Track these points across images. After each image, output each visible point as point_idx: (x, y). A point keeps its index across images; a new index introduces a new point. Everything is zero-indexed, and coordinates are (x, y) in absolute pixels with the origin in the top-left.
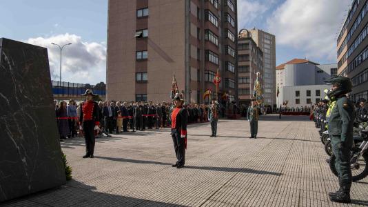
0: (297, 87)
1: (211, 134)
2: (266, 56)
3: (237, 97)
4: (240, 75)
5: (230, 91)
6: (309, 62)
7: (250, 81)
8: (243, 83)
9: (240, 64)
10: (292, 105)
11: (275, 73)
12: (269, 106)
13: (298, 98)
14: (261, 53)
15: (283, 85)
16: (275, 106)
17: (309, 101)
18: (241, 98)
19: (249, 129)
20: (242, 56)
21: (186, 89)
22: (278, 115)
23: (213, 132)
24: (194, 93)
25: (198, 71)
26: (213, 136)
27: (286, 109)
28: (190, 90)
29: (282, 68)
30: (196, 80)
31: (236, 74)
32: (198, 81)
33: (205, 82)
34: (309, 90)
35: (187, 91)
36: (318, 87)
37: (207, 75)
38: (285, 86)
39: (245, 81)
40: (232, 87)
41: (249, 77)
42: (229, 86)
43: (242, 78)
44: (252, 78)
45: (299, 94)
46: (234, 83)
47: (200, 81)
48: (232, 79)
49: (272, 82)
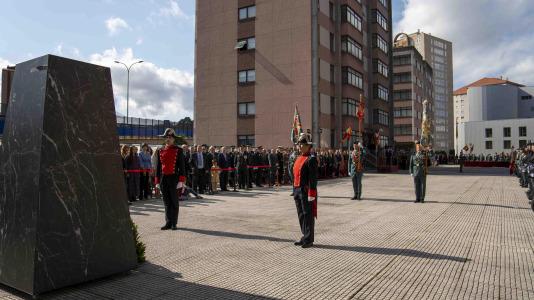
0: (487, 122)
1: (353, 196)
2: (437, 74)
3: (392, 138)
4: (396, 105)
5: (381, 130)
6: (508, 82)
7: (413, 113)
8: (401, 117)
9: (396, 87)
10: (480, 151)
11: (452, 101)
12: (443, 152)
13: (488, 139)
14: (429, 69)
15: (463, 120)
16: (452, 152)
17: (507, 144)
18: (398, 139)
19: (413, 189)
20: (400, 75)
21: (313, 127)
22: (459, 166)
23: (356, 193)
24: (326, 132)
25: (332, 99)
26: (355, 198)
27: (470, 157)
28: (319, 128)
29: (463, 92)
30: (329, 112)
31: (390, 103)
32: (332, 114)
33: (343, 116)
34: (507, 126)
35: (316, 131)
36: (523, 122)
37: (345, 105)
38: (467, 121)
39: (404, 113)
40: (385, 124)
41: (410, 108)
42: (380, 122)
43: (399, 109)
44: (414, 109)
45: (491, 133)
46: (387, 117)
47: (335, 115)
48: (384, 111)
49: (447, 115)
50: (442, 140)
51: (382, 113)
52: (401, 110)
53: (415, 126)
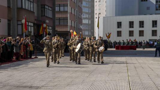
0: (118, 17)
3: (55, 29)
5: (47, 21)
7: (69, 9)
8: (60, 12)
13: (119, 30)
17: (131, 33)
18: (59, 29)
30: (7, 6)
32: (9, 7)
33: (18, 8)
34: (132, 21)
38: (105, 16)
39: (62, 9)
40: (49, 17)
41: (67, 5)
42: (46, 15)
43: (58, 5)
44: (70, 6)
45: (121, 25)
46: (51, 11)
47: (11, 7)
48: (49, 6)
49: (90, 12)
50: (87, 30)
51: (48, 8)
52: (60, 6)
53: (70, 19)
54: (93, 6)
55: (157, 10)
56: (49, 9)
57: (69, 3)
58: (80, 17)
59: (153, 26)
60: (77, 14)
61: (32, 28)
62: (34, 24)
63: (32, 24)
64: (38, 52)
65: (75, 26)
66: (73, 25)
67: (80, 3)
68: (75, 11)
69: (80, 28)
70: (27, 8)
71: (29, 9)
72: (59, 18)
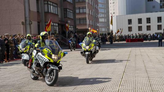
3: (76, 27)
4: (77, 6)
5: (69, 22)
8: (80, 13)
10: (126, 33)
11: (108, 3)
13: (130, 26)
17: (140, 28)
18: (79, 27)
21: (26, 20)
24: (35, 24)
28: (30, 21)
30: (36, 11)
31: (73, 4)
32: (38, 12)
33: (45, 13)
34: (140, 18)
35: (28, 23)
36: (148, 15)
37: (46, 5)
38: (118, 15)
39: (81, 11)
40: (71, 18)
41: (85, 8)
42: (68, 17)
43: (78, 8)
44: (88, 8)
45: (131, 22)
46: (72, 13)
47: (40, 12)
48: (70, 10)
49: (105, 12)
50: (103, 27)
51: (69, 11)
52: (79, 9)
53: (88, 19)
54: (108, 7)
55: (161, 8)
56: (71, 11)
57: (87, 5)
58: (97, 17)
59: (158, 22)
60: (94, 14)
61: (57, 27)
62: (58, 24)
63: (57, 25)
64: (63, 46)
65: (93, 25)
66: (91, 24)
67: (96, 5)
68: (93, 12)
69: (97, 26)
70: (52, 12)
71: (54, 13)
72: (80, 18)
